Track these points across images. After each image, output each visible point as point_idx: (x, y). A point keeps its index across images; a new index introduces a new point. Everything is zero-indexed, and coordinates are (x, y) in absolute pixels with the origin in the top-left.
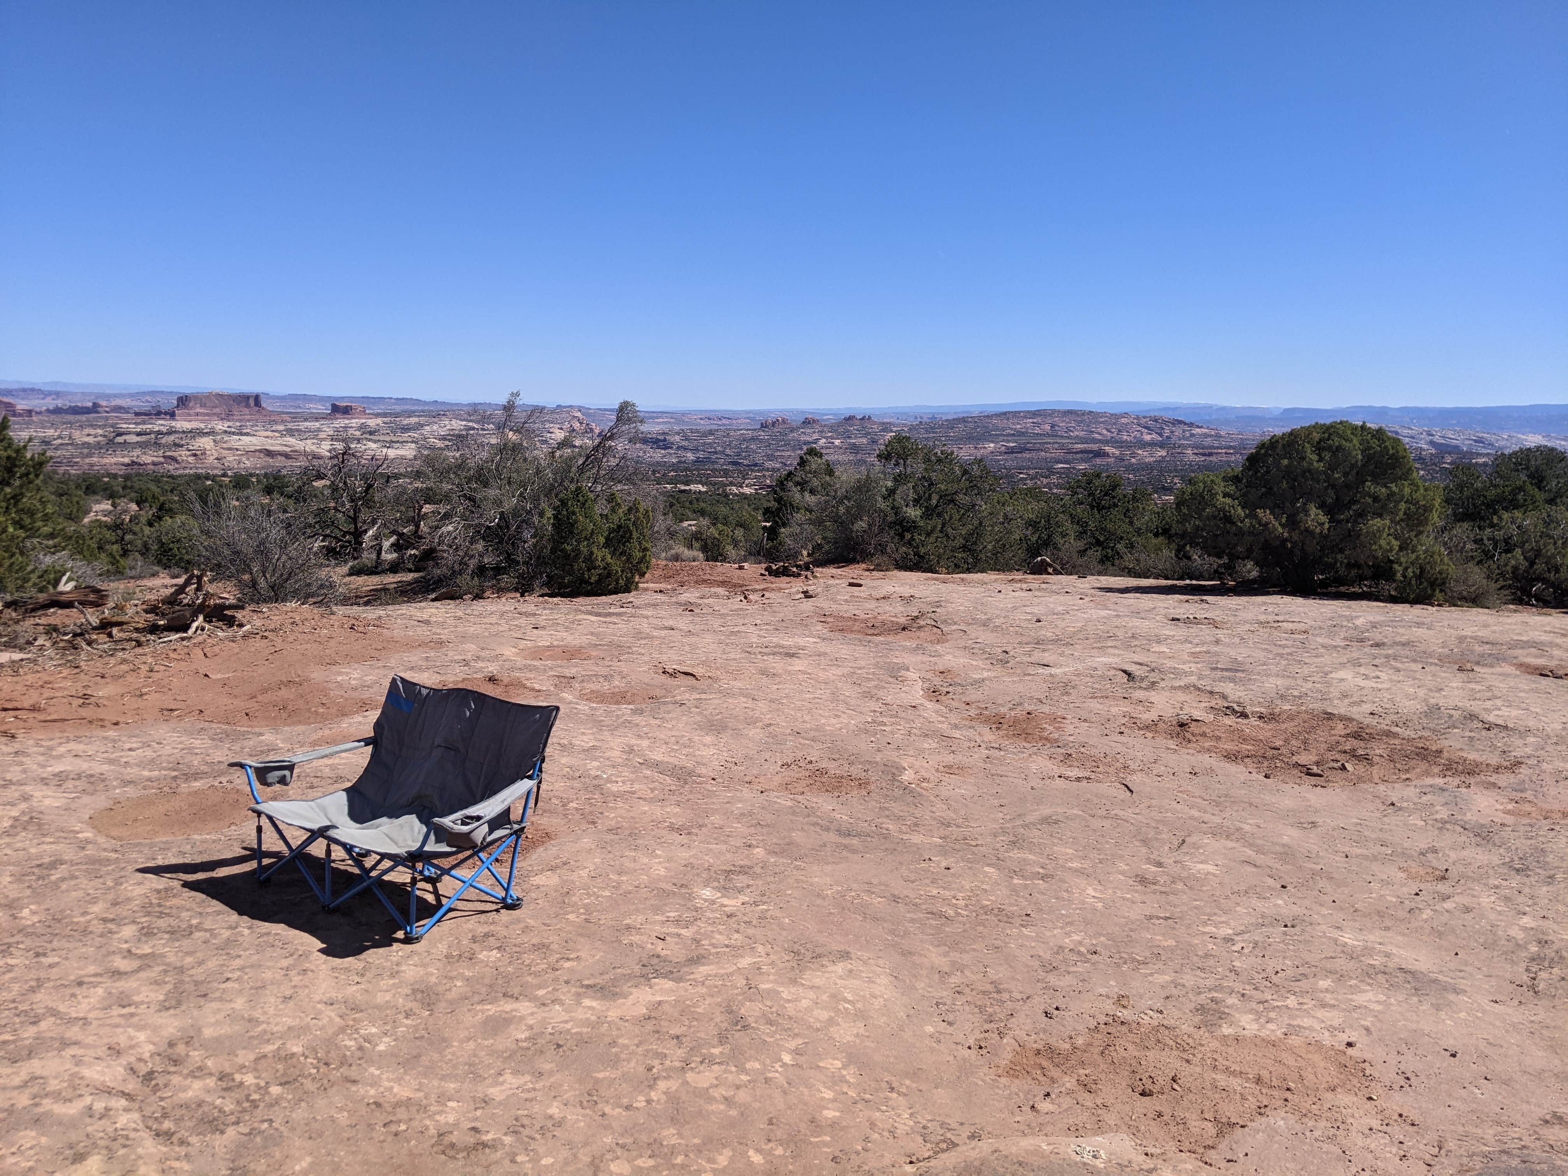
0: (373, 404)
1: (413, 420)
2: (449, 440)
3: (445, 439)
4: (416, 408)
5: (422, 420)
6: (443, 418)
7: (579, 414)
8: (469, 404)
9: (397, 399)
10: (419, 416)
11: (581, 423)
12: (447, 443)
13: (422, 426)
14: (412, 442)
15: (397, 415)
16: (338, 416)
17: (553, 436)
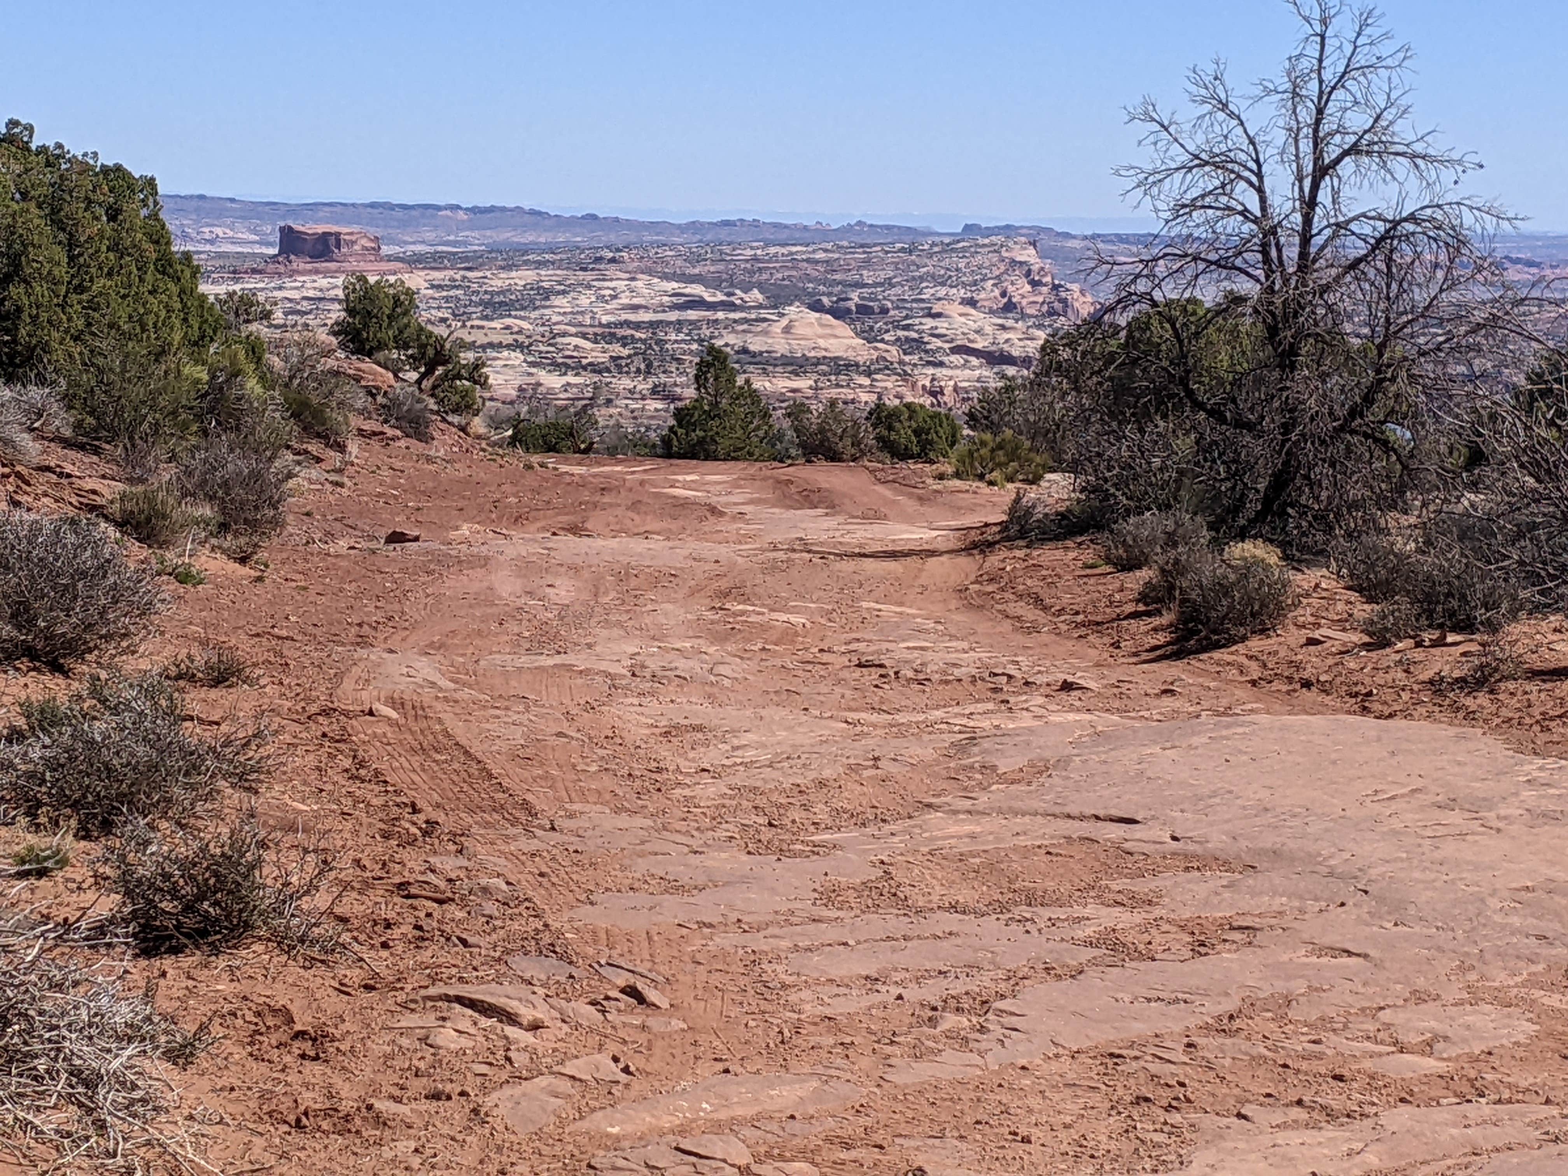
0: (404, 224)
1: (522, 277)
2: (624, 341)
3: (611, 338)
4: (529, 237)
5: (548, 276)
6: (612, 271)
7: (1029, 255)
8: (694, 227)
9: (475, 210)
10: (539, 264)
11: (1034, 284)
12: (617, 349)
13: (547, 294)
14: (516, 346)
15: (472, 262)
16: (299, 263)
17: (942, 325)
